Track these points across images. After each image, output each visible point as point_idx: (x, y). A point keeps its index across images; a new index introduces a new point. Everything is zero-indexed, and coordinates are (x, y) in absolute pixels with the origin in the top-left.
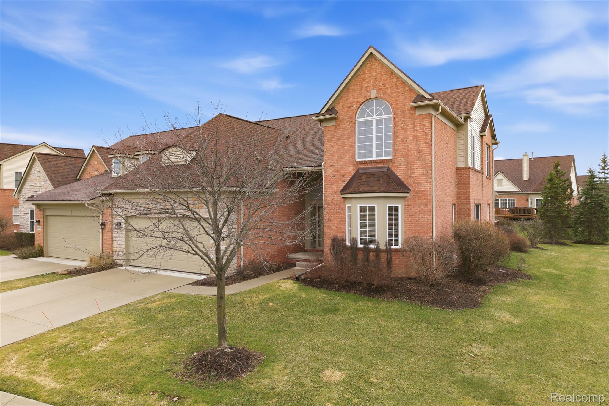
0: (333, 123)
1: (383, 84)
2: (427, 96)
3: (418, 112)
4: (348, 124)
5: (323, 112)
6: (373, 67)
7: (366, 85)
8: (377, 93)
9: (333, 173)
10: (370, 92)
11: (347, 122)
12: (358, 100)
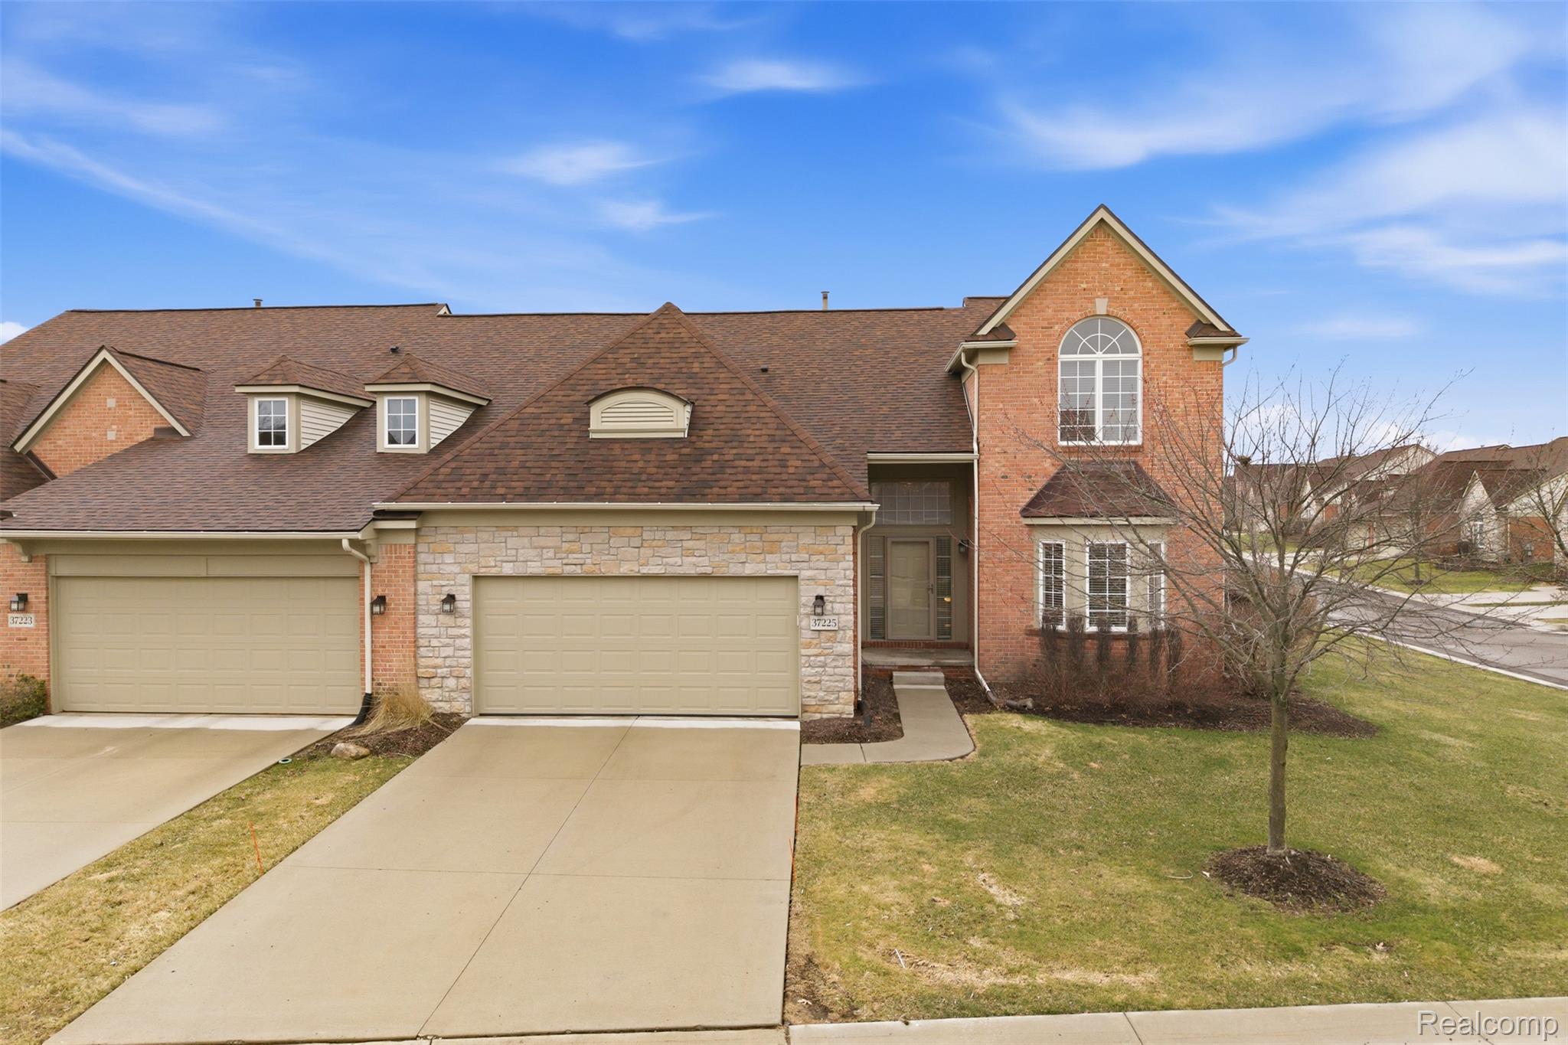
0: (1004, 359)
1: (1122, 289)
2: (1222, 327)
3: (1198, 356)
4: (1040, 363)
5: (985, 331)
6: (1100, 249)
7: (1084, 286)
8: (1109, 306)
9: (1003, 469)
10: (1094, 303)
11: (1038, 360)
12: (1066, 314)
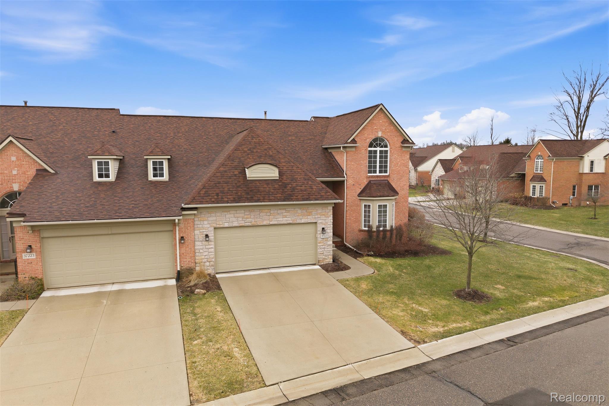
0: (354, 149)
1: (385, 129)
2: (411, 141)
3: (404, 149)
4: (363, 151)
5: (349, 141)
6: (380, 117)
7: (375, 127)
8: (382, 134)
9: (353, 182)
10: (378, 133)
11: (363, 150)
12: (370, 136)
